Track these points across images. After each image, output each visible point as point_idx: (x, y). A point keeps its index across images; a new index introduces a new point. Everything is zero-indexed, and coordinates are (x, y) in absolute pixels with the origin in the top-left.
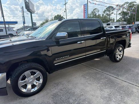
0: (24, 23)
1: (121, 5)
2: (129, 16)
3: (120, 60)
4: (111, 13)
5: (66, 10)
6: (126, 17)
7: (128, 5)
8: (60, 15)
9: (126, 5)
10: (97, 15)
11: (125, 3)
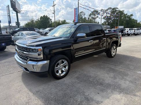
0: (10, 22)
1: (105, 10)
2: (112, 21)
3: (115, 55)
4: (96, 16)
5: (54, 11)
6: (109, 21)
7: (111, 10)
8: (46, 16)
9: (109, 10)
10: (83, 18)
11: (109, 8)
